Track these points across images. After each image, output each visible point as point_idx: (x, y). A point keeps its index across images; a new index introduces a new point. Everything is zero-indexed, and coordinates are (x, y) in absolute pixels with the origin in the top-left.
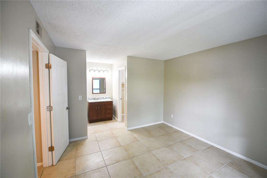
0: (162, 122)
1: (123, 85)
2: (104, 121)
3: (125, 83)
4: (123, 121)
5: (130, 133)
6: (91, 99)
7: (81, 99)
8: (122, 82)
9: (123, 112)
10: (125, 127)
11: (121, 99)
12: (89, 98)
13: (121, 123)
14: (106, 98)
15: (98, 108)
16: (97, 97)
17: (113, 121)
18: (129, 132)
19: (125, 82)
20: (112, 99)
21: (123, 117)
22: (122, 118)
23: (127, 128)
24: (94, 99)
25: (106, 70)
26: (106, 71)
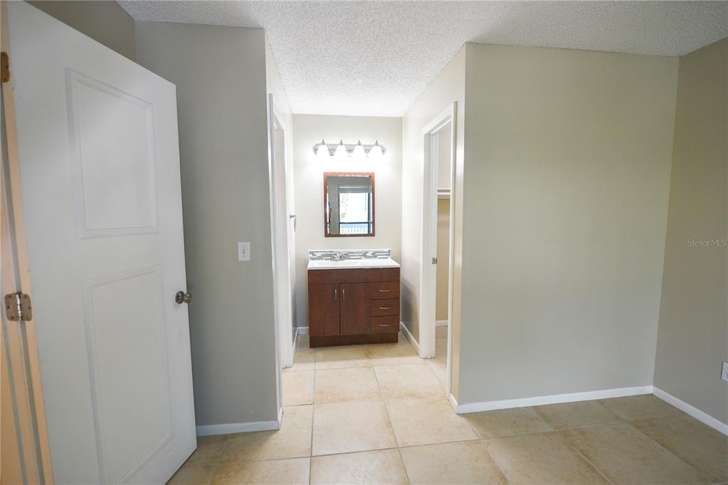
0: (650, 389)
1: (443, 203)
2: (366, 347)
3: (451, 194)
4: (439, 353)
5: (472, 436)
6: (319, 258)
7: (247, 258)
8: (439, 191)
9: (441, 313)
10: (448, 391)
11: (435, 261)
12: (312, 253)
13: (433, 365)
14: (374, 255)
15: (340, 292)
16: (343, 251)
17: (400, 347)
18: (470, 432)
19: (451, 189)
20: (398, 258)
21: (441, 334)
22: (436, 338)
23: (459, 404)
24: (332, 256)
25: (374, 143)
26: (375, 148)
